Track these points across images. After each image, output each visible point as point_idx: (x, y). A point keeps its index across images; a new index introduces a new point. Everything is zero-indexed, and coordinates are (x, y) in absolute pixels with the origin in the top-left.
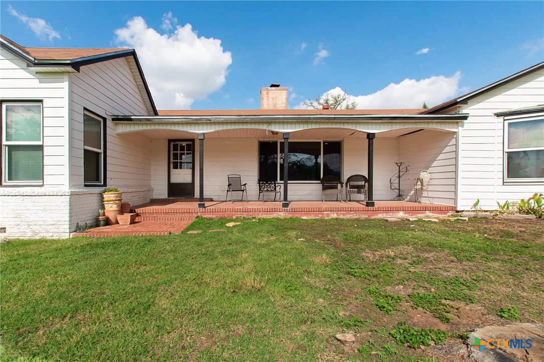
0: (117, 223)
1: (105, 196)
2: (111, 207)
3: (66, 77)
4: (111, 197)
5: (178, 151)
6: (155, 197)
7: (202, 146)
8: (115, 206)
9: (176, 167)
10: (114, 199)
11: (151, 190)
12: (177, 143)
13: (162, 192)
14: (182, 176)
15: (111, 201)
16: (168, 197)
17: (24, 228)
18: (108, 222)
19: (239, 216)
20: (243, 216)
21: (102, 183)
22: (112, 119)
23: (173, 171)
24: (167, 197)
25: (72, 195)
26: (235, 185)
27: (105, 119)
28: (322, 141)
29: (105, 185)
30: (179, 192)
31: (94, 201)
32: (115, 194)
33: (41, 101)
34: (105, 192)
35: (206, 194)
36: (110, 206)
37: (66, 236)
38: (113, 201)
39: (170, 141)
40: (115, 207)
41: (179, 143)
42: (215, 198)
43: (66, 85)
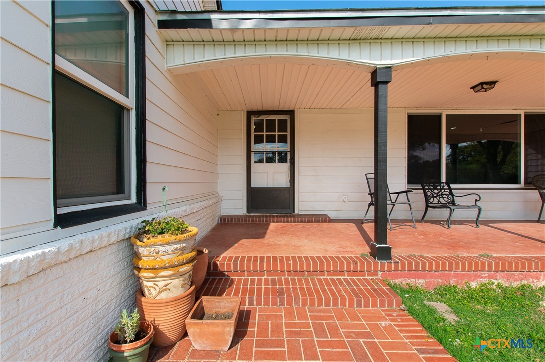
1: (142, 251)
2: (166, 289)
4: (165, 253)
5: (263, 132)
6: (225, 212)
8: (177, 282)
9: (260, 160)
10: (176, 259)
11: (219, 201)
12: (261, 117)
14: (270, 176)
15: (164, 268)
16: (248, 212)
19: (486, 281)
20: (496, 282)
21: (134, 200)
22: (159, 21)
23: (256, 167)
24: (246, 212)
27: (140, 13)
28: (522, 113)
29: (142, 202)
32: (180, 241)
34: (141, 233)
36: (161, 284)
38: (172, 267)
39: (250, 114)
40: (177, 288)
41: (265, 118)
42: (330, 215)
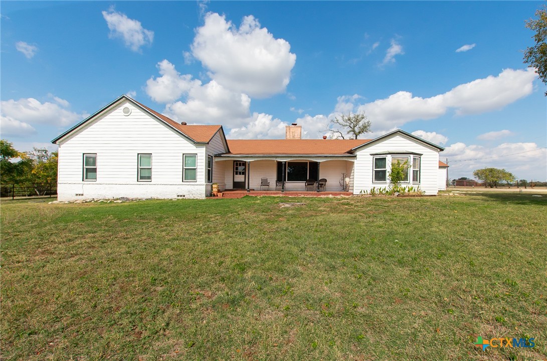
0: (217, 196)
1: (213, 186)
3: (205, 146)
5: (238, 166)
6: (227, 188)
7: (249, 166)
9: (237, 174)
11: (225, 185)
12: (237, 162)
13: (230, 185)
14: (240, 178)
15: (215, 188)
16: (233, 188)
17: (191, 195)
18: (214, 196)
22: (215, 156)
23: (235, 176)
25: (206, 185)
26: (265, 183)
27: (212, 157)
28: (308, 162)
29: (212, 182)
30: (238, 186)
31: (210, 188)
32: (216, 185)
33: (197, 154)
34: (213, 184)
35: (251, 187)
37: (204, 198)
39: (234, 161)
40: (216, 190)
41: (239, 162)
42: (255, 189)
43: (204, 149)
